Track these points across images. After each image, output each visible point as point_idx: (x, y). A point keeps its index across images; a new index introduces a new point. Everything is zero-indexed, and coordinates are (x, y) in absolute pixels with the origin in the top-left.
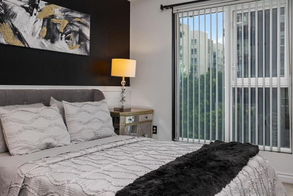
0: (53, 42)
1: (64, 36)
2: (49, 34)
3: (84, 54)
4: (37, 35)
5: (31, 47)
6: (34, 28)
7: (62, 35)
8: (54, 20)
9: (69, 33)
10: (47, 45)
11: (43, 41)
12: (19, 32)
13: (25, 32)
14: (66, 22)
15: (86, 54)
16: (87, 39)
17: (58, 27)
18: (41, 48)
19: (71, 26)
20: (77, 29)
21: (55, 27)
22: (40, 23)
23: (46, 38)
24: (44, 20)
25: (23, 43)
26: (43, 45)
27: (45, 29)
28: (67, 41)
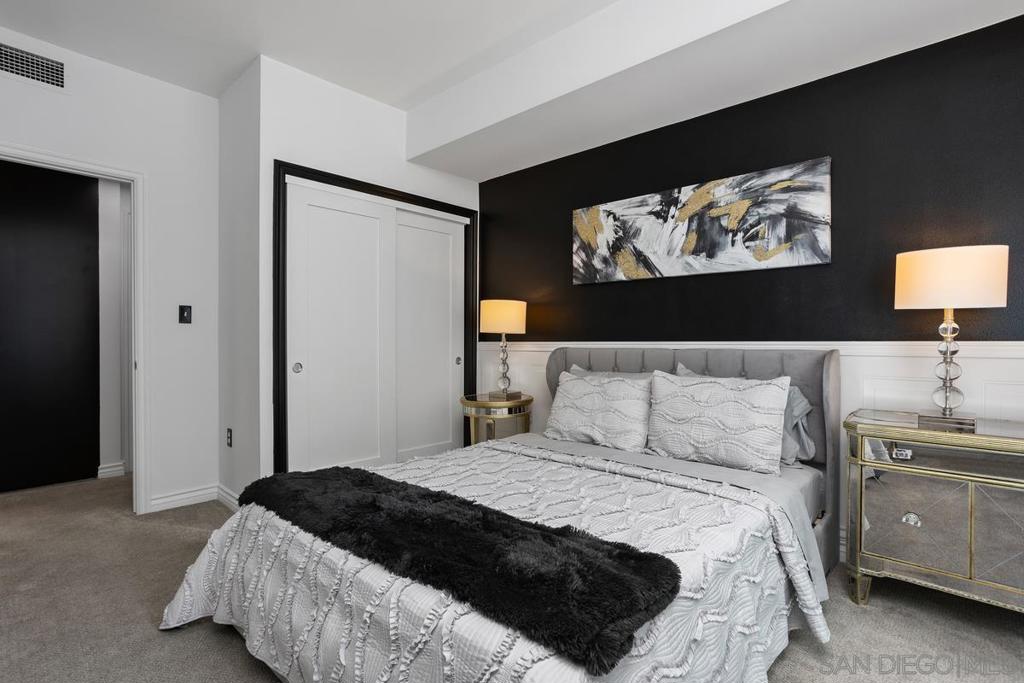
0: (711, 255)
1: (740, 235)
2: (701, 243)
3: (810, 263)
4: (678, 252)
5: (665, 275)
6: (671, 241)
7: (735, 235)
8: (714, 213)
9: (752, 226)
10: (700, 265)
11: (691, 259)
12: (645, 257)
13: (655, 253)
14: (747, 203)
15: (817, 261)
16: (818, 222)
17: (724, 222)
18: (685, 274)
19: (760, 207)
20: (781, 209)
21: (717, 224)
22: (683, 227)
23: (696, 252)
24: (691, 220)
25: (653, 273)
26: (691, 266)
27: (694, 237)
28: (747, 244)
